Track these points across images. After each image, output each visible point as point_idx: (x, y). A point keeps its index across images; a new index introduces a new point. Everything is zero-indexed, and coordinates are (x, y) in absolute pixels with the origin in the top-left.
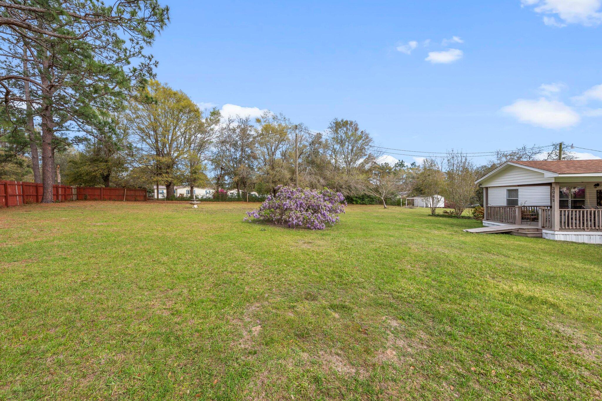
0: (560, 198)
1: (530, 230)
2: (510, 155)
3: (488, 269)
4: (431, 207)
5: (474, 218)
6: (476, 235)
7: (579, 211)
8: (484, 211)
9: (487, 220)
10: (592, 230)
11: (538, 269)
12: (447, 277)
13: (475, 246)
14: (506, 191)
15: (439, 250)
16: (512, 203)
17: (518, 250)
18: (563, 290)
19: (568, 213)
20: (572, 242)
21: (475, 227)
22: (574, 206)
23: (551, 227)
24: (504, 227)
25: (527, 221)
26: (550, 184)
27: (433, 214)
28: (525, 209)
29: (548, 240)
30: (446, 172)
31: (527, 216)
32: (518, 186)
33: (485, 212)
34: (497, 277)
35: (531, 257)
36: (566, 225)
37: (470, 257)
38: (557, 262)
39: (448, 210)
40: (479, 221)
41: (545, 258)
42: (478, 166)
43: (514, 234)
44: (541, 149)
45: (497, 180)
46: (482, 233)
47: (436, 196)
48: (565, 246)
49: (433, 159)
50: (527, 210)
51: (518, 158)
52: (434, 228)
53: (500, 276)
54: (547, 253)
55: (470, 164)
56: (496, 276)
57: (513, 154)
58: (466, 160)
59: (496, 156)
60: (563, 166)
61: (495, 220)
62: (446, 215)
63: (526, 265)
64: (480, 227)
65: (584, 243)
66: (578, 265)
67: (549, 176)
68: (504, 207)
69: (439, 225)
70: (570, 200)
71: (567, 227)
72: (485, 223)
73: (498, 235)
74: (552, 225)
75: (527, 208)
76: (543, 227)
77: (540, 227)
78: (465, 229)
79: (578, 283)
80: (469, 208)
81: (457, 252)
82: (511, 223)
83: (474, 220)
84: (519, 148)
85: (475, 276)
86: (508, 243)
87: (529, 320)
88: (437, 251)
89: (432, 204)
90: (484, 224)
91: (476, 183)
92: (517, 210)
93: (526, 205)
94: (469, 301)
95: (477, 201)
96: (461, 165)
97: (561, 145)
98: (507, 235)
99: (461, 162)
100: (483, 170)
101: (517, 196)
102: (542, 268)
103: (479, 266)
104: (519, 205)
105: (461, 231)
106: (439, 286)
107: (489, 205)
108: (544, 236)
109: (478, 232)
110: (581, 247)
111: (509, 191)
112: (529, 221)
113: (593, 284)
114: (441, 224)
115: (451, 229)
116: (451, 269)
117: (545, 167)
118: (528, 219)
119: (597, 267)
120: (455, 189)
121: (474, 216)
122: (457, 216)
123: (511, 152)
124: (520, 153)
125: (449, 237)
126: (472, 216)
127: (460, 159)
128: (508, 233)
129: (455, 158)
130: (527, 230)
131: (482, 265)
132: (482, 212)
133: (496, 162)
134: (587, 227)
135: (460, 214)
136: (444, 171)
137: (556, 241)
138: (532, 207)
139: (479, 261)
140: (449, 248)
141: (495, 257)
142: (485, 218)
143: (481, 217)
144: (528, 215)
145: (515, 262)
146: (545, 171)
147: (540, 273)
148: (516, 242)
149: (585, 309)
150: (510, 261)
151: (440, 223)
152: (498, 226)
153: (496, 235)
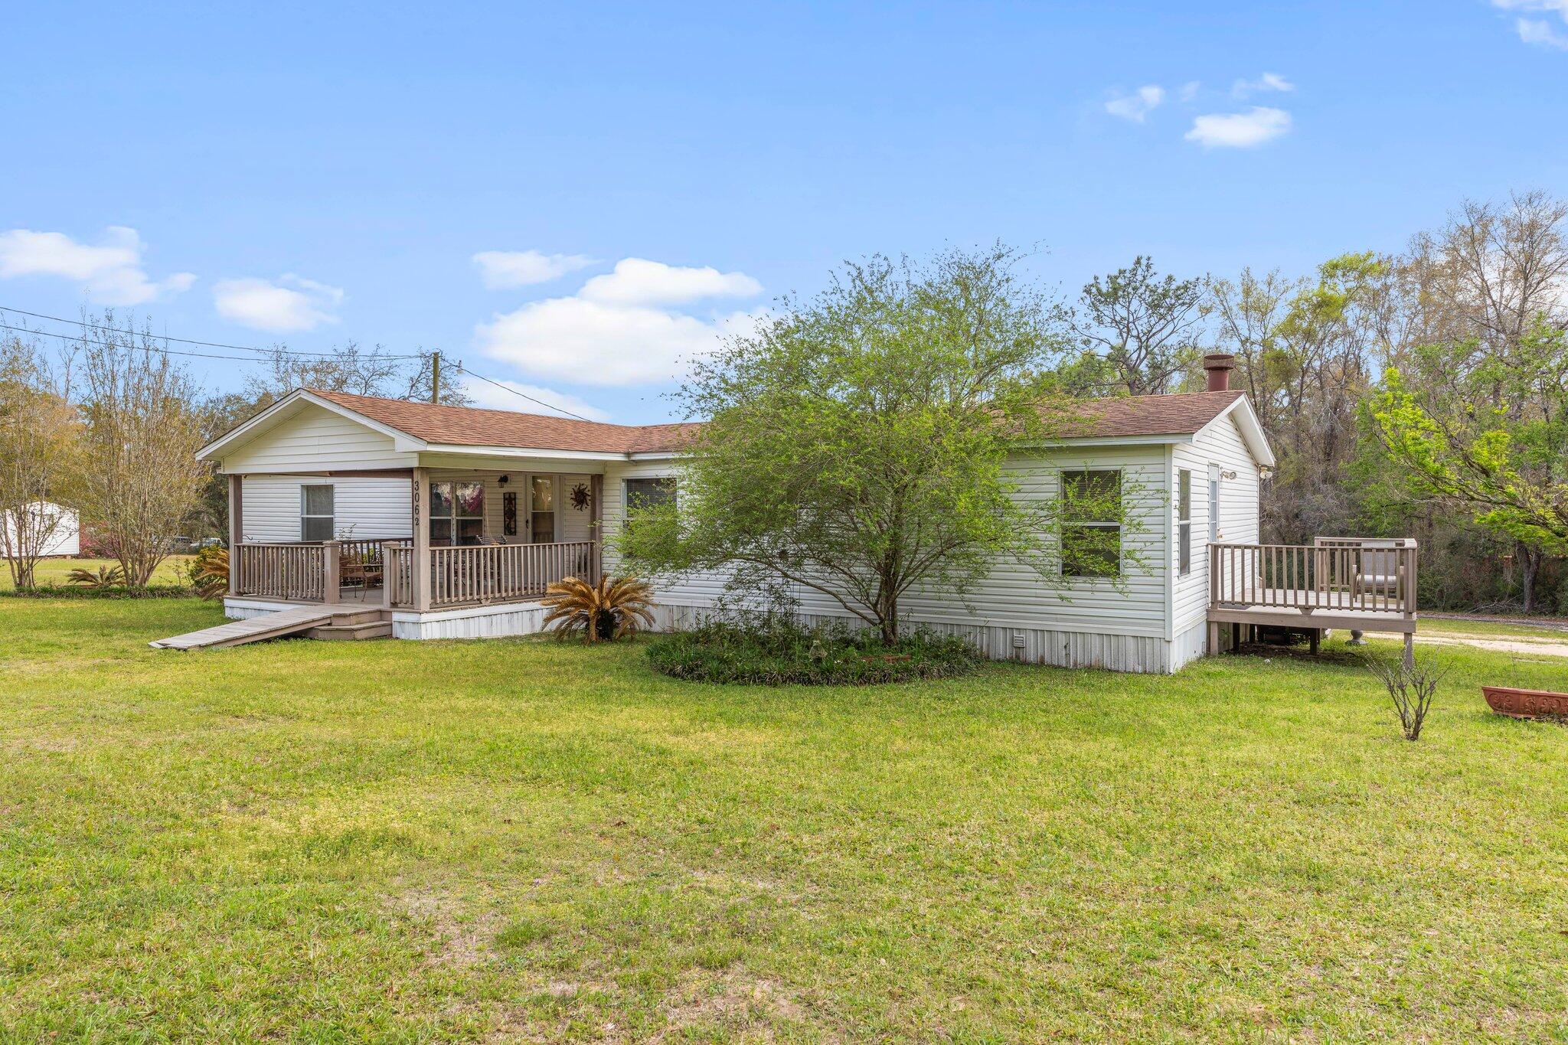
0: (431, 515)
1: (362, 618)
2: (316, 371)
3: (227, 777)
4: (10, 558)
5: (196, 593)
6: (198, 655)
7: (471, 551)
8: (227, 561)
9: (240, 594)
10: (495, 601)
11: (373, 738)
12: (60, 854)
13: (188, 702)
14: (299, 491)
15: (37, 745)
16: (317, 530)
17: (325, 689)
18: (427, 787)
19: (449, 557)
20: (458, 641)
21: (198, 627)
22: (462, 538)
23: (410, 604)
24: (290, 614)
25: (355, 590)
26: (407, 472)
27: (24, 590)
28: (352, 551)
29: (405, 642)
30: (89, 404)
31: (355, 575)
32: (332, 474)
33: (232, 567)
34: (254, 800)
35: (361, 703)
36: (446, 595)
37: (167, 749)
38: (421, 705)
39: (94, 566)
40: (213, 603)
41: (391, 699)
42: (214, 396)
43: (321, 635)
44: (393, 363)
45: (268, 452)
46: (219, 647)
47: (35, 507)
48: (441, 653)
49: (25, 339)
50: (356, 552)
51: (337, 380)
52: (23, 651)
53: (265, 794)
54: (399, 682)
55: (181, 382)
56: (252, 795)
57: (323, 368)
58: (165, 363)
59: (272, 365)
60: (437, 420)
61: (262, 594)
62: (84, 588)
63: (344, 732)
64: (214, 624)
65: (480, 640)
66: (462, 704)
67: (406, 449)
68: (290, 547)
69: (47, 636)
70: (454, 518)
71: (446, 599)
72: (233, 605)
73: (273, 645)
74: (415, 595)
75: (356, 547)
76: (394, 605)
77: (386, 606)
78: (158, 637)
79: (459, 755)
80: (183, 552)
81: (114, 737)
82: (313, 599)
83: (196, 599)
84: (341, 350)
85: (177, 818)
86: (299, 669)
87: (336, 915)
88: (28, 752)
89: (15, 541)
90: (228, 613)
91: (199, 457)
92: (328, 552)
93: (355, 536)
94: (146, 928)
95: (213, 525)
96: (145, 383)
97: (436, 357)
98: (300, 643)
99: (146, 369)
100: (232, 413)
101: (330, 508)
102: (383, 734)
103: (196, 774)
104: (337, 537)
105: (142, 646)
106: (19, 909)
107: (246, 542)
108: (397, 630)
109: (207, 646)
110: (474, 651)
111: (308, 489)
112: (361, 590)
113: (487, 748)
114: (57, 627)
115: (100, 645)
116: (80, 818)
117: (395, 418)
118: (358, 583)
119: (498, 698)
120: (119, 477)
121: (197, 583)
122: (133, 591)
123: (318, 358)
124: (341, 367)
125: (88, 679)
126: (187, 583)
127: (139, 356)
128: (300, 634)
129: (122, 351)
130: (353, 619)
131: (209, 769)
132: (222, 569)
133: (276, 387)
134: (485, 593)
135: (145, 580)
136: (74, 399)
137: (423, 643)
138: (368, 542)
139: (202, 756)
140: (86, 727)
141: (253, 728)
142: (232, 590)
143: (221, 586)
144: (358, 569)
145: (314, 731)
146: (395, 431)
147: (377, 751)
148: (321, 663)
149: (467, 824)
150: (304, 730)
151: (53, 625)
152: (273, 614)
153: (266, 647)
